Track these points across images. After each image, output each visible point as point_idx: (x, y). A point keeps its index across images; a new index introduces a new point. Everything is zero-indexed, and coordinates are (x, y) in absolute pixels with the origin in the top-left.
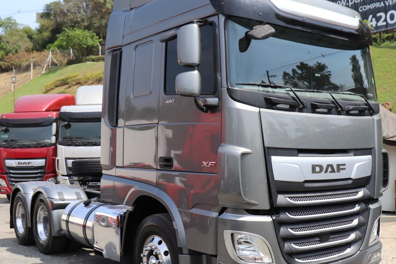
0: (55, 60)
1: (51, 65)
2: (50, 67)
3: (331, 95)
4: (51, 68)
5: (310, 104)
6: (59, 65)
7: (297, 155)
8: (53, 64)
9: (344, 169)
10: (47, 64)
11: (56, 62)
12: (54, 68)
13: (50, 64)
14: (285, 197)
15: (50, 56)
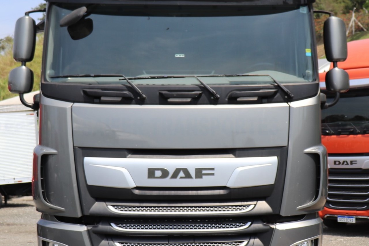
0: (359, 24)
1: (356, 31)
2: (354, 33)
3: (198, 79)
4: (355, 35)
5: (158, 94)
6: (365, 30)
7: (125, 157)
8: (359, 29)
9: (213, 174)
10: (350, 30)
11: (361, 26)
12: (358, 35)
13: (354, 30)
14: (107, 205)
15: (353, 18)
